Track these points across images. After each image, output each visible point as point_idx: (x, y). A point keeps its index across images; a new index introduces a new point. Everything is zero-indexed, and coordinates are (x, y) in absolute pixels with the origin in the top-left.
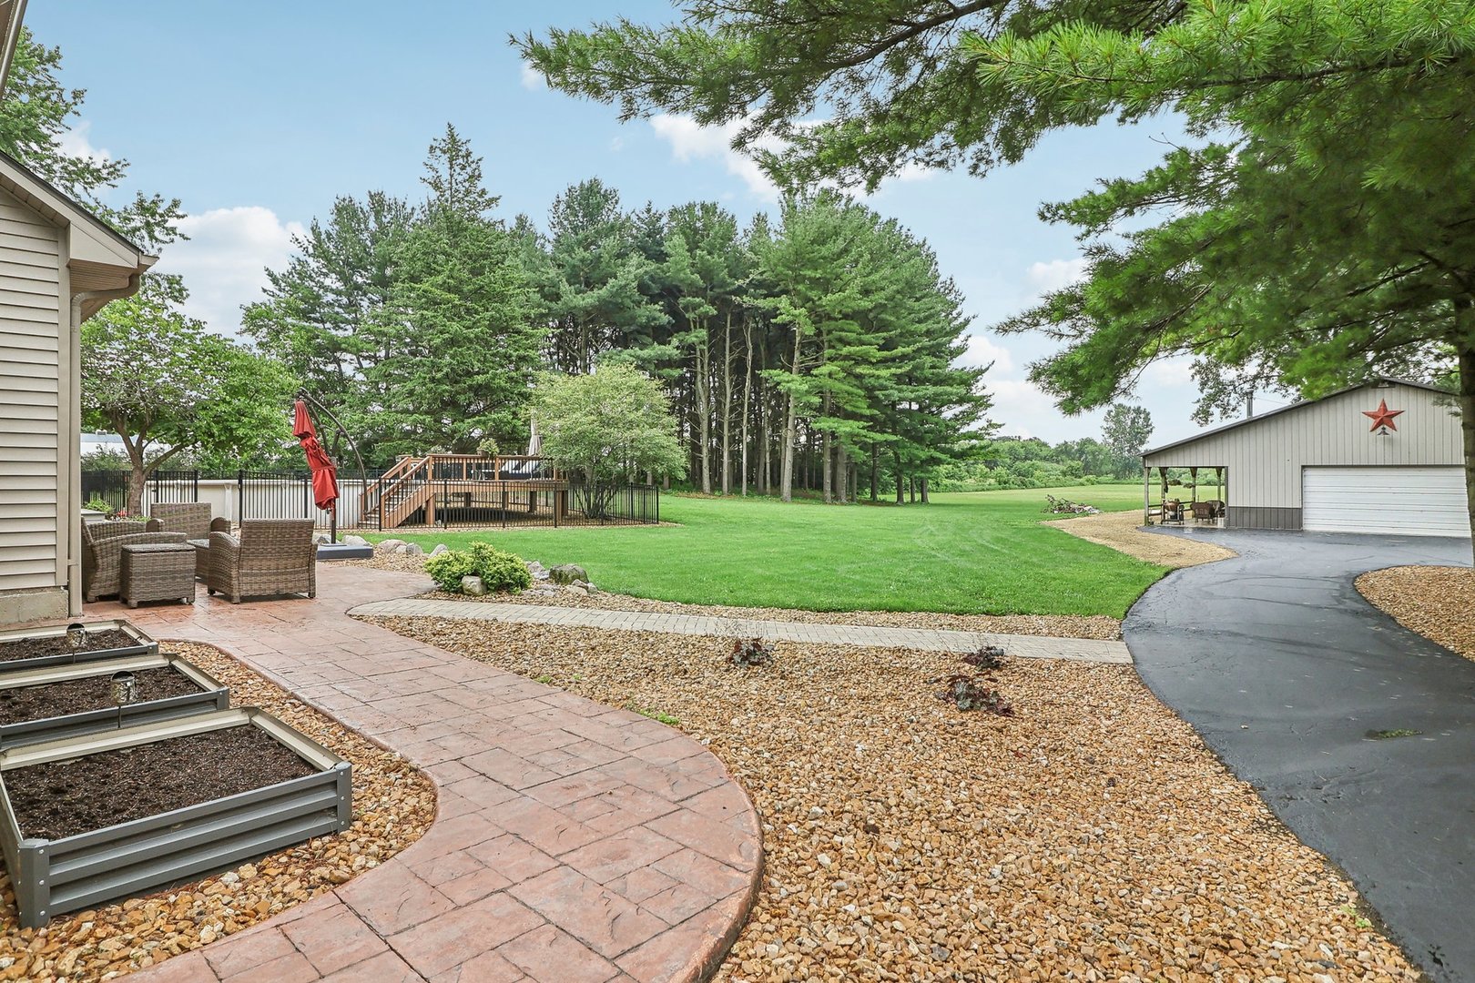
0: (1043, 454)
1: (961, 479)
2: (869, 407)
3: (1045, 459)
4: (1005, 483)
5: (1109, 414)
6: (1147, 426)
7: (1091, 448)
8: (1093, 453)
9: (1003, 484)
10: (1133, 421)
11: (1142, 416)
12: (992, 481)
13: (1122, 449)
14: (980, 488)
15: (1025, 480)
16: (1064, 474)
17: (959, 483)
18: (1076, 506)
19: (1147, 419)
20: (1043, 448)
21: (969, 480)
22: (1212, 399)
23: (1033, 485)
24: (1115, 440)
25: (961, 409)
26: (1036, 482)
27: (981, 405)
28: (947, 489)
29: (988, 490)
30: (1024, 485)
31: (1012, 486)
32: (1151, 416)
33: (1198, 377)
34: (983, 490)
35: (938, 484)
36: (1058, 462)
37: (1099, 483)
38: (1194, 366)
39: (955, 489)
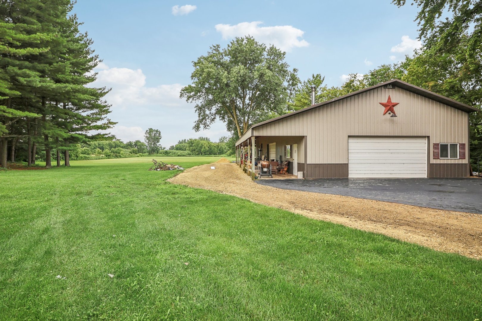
0: (122, 145)
1: (88, 154)
2: (11, 89)
3: (122, 147)
4: (109, 156)
5: (147, 132)
6: (160, 136)
7: (139, 144)
8: (140, 145)
9: (108, 156)
10: (155, 134)
11: (158, 133)
12: (103, 155)
13: (151, 144)
14: (98, 158)
15: (117, 155)
16: (131, 152)
17: (88, 156)
18: (169, 165)
19: (160, 134)
20: (122, 144)
21: (92, 155)
22: (200, 121)
23: (120, 157)
24: (149, 141)
25: (92, 112)
26: (121, 155)
27: (104, 111)
28: (82, 159)
29: (101, 159)
30: (116, 157)
31: (112, 157)
32: (161, 133)
33: (197, 111)
34: (99, 159)
35: (77, 156)
36: (127, 149)
37: (143, 156)
38: (196, 107)
39: (86, 158)
